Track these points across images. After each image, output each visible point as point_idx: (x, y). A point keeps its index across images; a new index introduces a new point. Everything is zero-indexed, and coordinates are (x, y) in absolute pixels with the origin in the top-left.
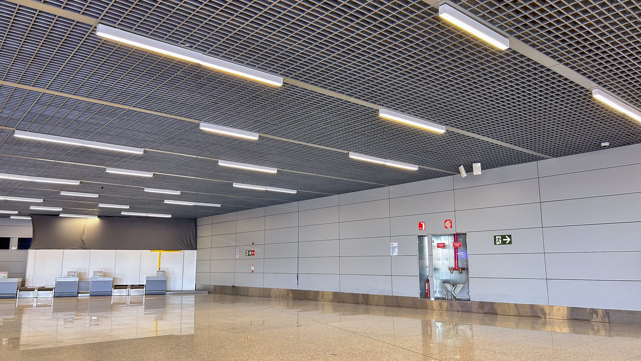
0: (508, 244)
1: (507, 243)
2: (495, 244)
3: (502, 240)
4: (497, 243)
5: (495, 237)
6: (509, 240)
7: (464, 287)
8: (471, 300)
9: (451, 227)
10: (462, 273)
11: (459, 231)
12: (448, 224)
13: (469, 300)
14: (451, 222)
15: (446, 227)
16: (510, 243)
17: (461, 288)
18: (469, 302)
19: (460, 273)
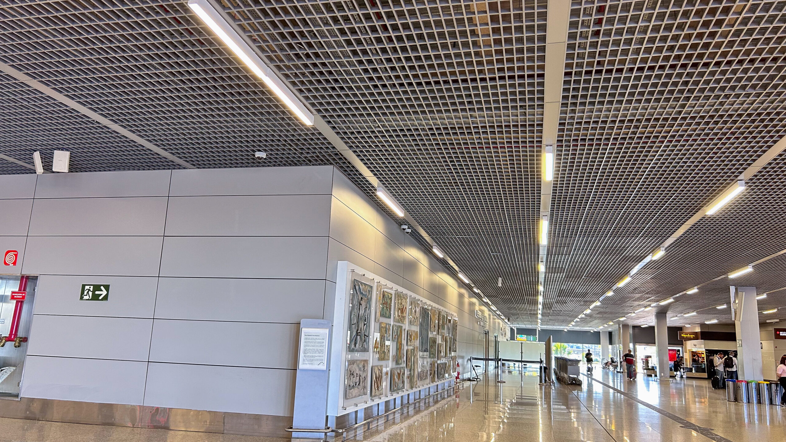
0: (102, 300)
1: (100, 298)
2: (82, 298)
3: (93, 292)
4: (85, 297)
5: (84, 286)
6: (104, 293)
7: (14, 371)
8: (21, 395)
9: (14, 263)
10: (19, 346)
11: (26, 272)
12: (10, 258)
13: (17, 396)
14: (16, 255)
15: (5, 263)
16: (106, 298)
17: (9, 373)
18: (17, 400)
19: (16, 347)
